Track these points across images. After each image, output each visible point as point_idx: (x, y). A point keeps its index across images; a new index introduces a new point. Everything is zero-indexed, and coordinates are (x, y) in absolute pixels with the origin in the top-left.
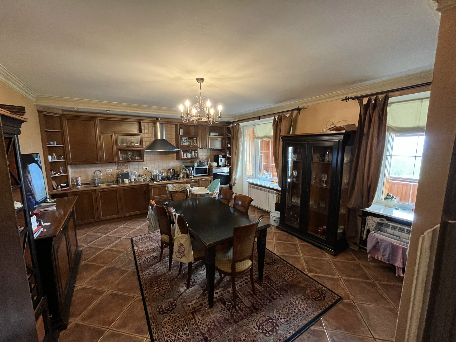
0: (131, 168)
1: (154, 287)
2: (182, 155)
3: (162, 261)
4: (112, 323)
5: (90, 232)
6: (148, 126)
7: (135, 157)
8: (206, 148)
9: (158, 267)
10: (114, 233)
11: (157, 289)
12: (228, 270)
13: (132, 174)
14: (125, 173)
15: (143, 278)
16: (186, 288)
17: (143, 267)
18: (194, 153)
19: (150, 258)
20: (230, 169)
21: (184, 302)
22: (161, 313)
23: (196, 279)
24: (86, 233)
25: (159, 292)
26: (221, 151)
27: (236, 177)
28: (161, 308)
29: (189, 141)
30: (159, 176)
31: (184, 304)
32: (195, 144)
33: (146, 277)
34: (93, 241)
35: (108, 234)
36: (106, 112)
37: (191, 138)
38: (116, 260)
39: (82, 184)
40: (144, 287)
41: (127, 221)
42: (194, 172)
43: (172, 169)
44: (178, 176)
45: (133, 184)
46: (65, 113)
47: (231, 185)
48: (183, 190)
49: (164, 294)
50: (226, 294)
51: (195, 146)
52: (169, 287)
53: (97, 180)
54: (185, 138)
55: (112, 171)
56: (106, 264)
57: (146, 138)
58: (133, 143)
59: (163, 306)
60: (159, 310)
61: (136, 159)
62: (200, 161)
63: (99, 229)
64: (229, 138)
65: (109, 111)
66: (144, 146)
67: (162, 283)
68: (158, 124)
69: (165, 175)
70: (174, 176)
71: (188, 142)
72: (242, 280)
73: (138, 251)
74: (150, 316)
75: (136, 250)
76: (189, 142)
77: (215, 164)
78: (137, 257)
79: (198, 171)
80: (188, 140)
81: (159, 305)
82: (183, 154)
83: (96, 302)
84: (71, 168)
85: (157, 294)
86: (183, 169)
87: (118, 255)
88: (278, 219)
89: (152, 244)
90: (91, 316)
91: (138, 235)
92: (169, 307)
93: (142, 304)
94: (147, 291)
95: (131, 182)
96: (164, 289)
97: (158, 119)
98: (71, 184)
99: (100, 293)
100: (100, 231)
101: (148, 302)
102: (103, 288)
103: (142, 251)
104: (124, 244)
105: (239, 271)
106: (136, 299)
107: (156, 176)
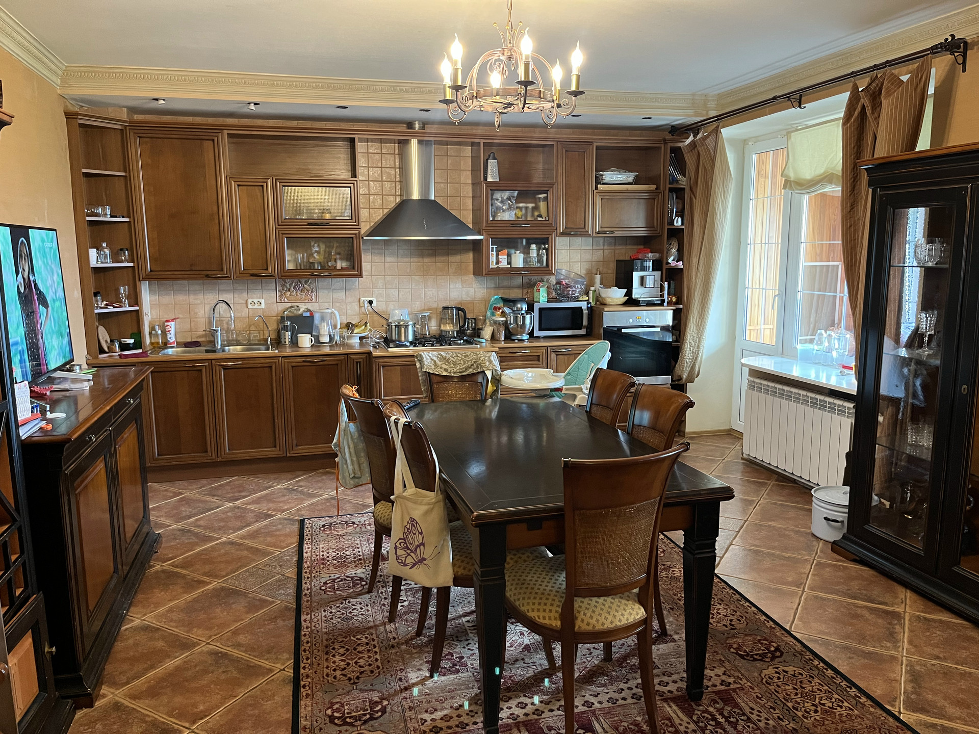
0: (321, 301)
1: (334, 656)
2: (493, 259)
3: (375, 594)
4: (202, 719)
5: (193, 491)
6: (382, 153)
7: (335, 261)
8: (585, 235)
9: (358, 607)
10: (255, 502)
11: (342, 660)
12: (550, 618)
13: (323, 319)
14: (302, 314)
15: (307, 628)
16: (428, 675)
17: (316, 598)
18: (535, 251)
19: (342, 580)
20: (677, 314)
21: (410, 708)
22: (336, 721)
23: (469, 657)
24: (182, 494)
25: (345, 669)
26: (646, 242)
27: (698, 347)
28: (338, 710)
29: (521, 205)
30: (406, 327)
31: (408, 714)
32: (540, 216)
33: (317, 626)
34: (195, 515)
35: (238, 503)
36: (245, 110)
37: (524, 195)
38: (247, 571)
39: (179, 345)
40: (305, 651)
41: (300, 473)
42: (531, 321)
43: (458, 309)
44: (477, 333)
45: (327, 350)
46: (136, 117)
47: (680, 379)
48: (471, 371)
49: (358, 678)
50: (551, 714)
51: (541, 224)
52: (379, 663)
53: (219, 333)
54: (506, 194)
55: (263, 306)
56: (217, 577)
57: (371, 197)
58: (330, 212)
59: (346, 707)
60: (333, 713)
61: (339, 267)
62: (559, 283)
63: (217, 486)
64: (679, 192)
65: (255, 104)
66: (362, 225)
67: (360, 649)
68: (414, 143)
69: (433, 327)
70: (461, 333)
71: (517, 208)
72: (622, 686)
73: (311, 557)
74: (303, 722)
75: (307, 553)
76: (520, 208)
77: (617, 295)
78: (306, 573)
79: (548, 319)
80: (516, 202)
81: (335, 701)
82: (497, 255)
83: (170, 664)
84: (151, 291)
85: (338, 673)
86: (496, 309)
87: (254, 561)
88: (842, 516)
89: (358, 542)
90: (152, 692)
91: (324, 514)
92: (362, 712)
93: (288, 691)
94: (312, 661)
95: (318, 343)
96: (361, 664)
97: (414, 128)
98: (148, 341)
99: (187, 645)
100: (219, 492)
101: (307, 688)
102: (197, 634)
103: (323, 559)
104: (278, 533)
105: (590, 628)
106: (278, 675)
107: (398, 327)
